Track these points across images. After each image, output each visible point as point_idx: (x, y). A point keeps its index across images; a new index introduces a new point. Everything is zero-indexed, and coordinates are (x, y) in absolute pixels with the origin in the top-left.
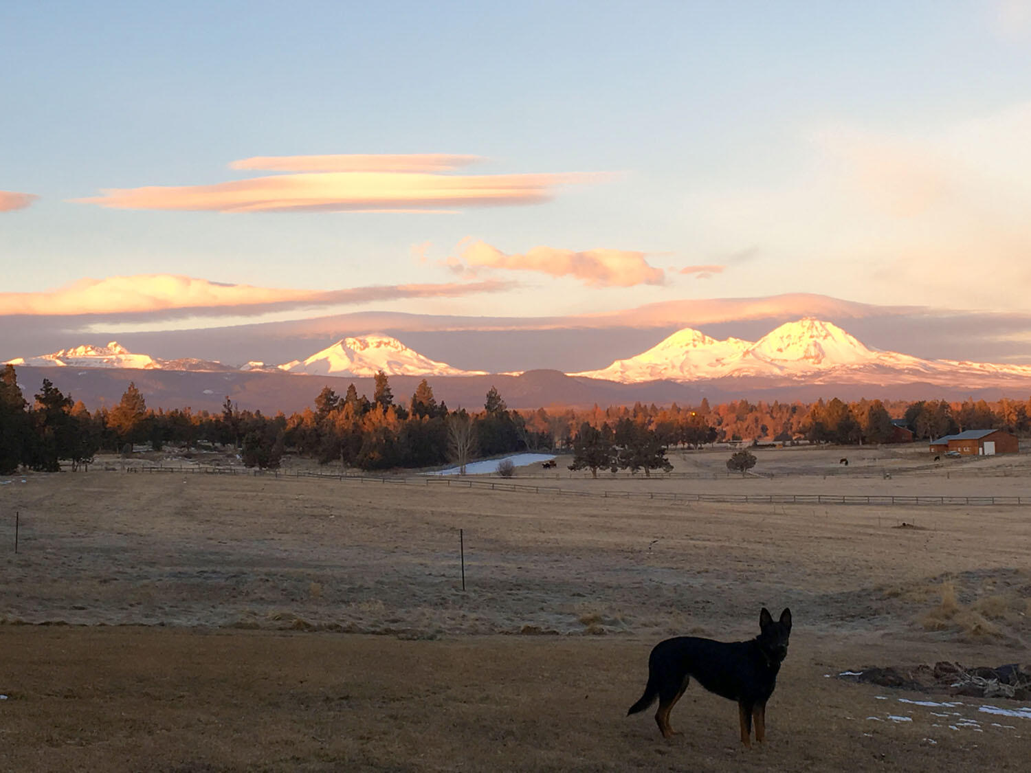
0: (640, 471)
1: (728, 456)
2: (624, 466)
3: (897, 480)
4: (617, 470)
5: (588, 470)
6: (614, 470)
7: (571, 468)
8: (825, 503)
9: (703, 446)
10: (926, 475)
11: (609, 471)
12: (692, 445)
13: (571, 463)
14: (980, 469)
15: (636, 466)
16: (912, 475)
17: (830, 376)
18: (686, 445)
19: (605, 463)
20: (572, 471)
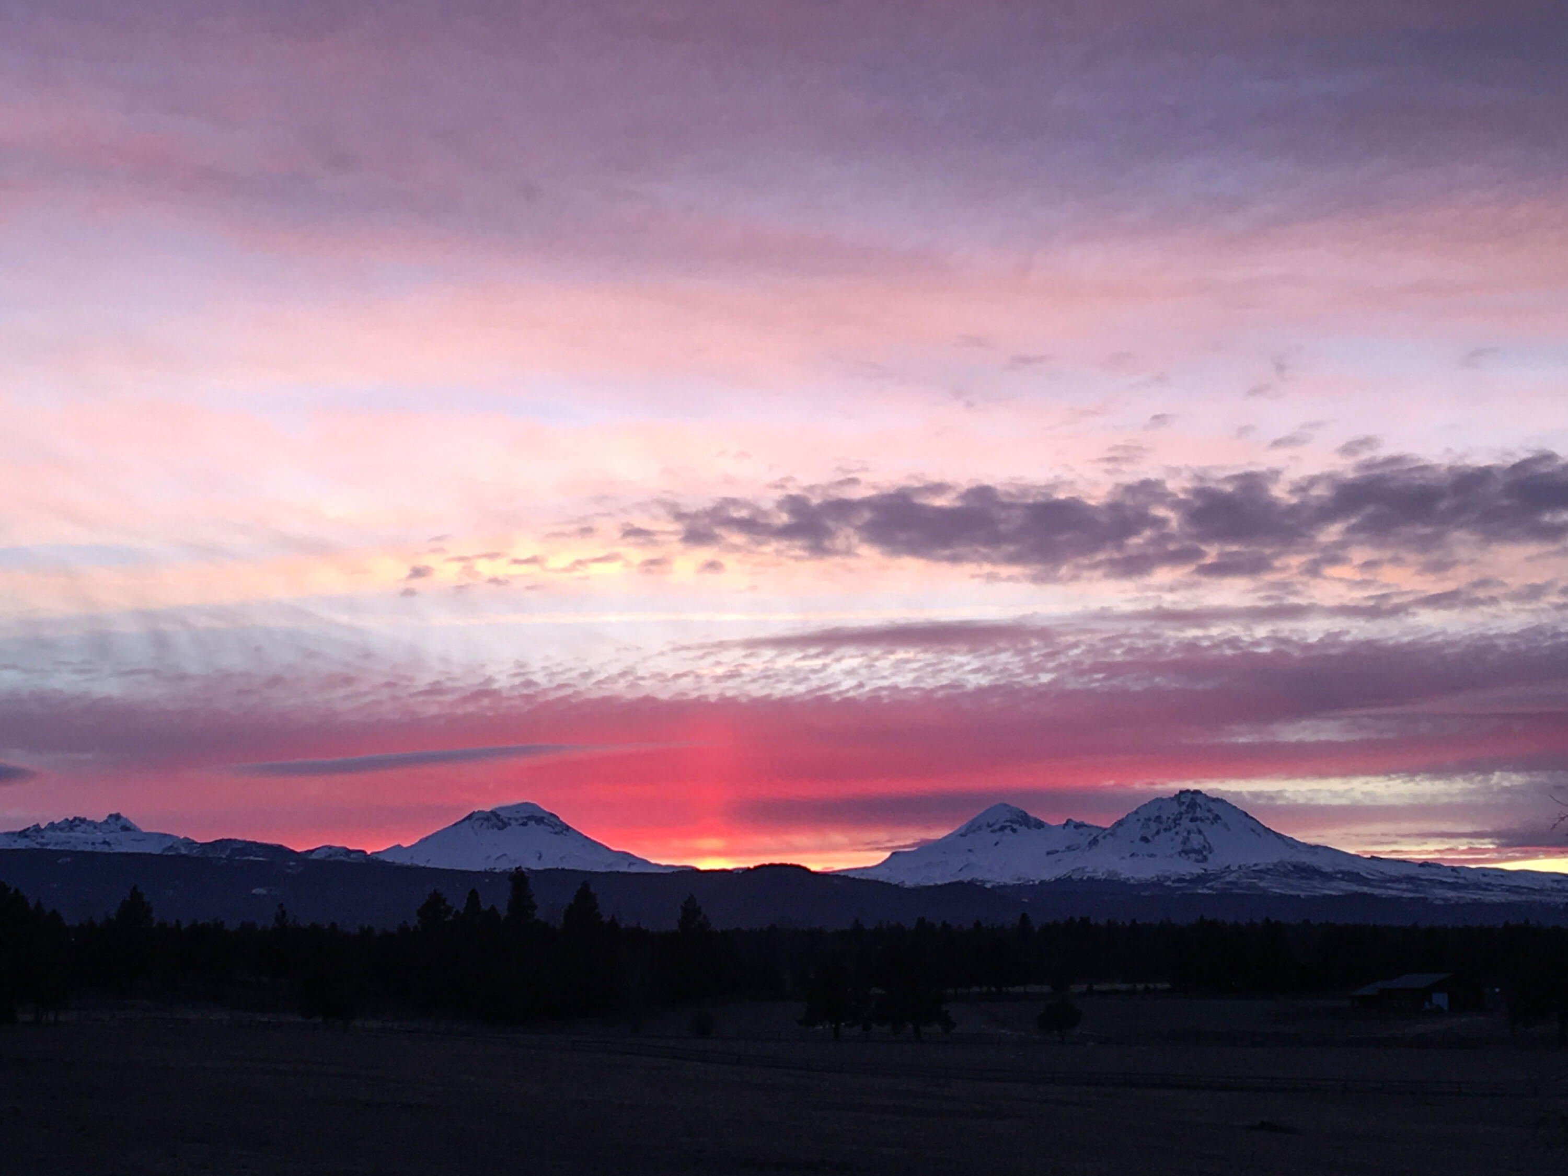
0: (906, 1031)
1: (1040, 1007)
2: (881, 1020)
4: (870, 1028)
5: (824, 1028)
6: (866, 1028)
7: (802, 1024)
9: (1010, 990)
11: (858, 1028)
12: (993, 989)
13: (802, 1016)
15: (899, 1022)
17: (1222, 880)
18: (984, 989)
19: (854, 1016)
20: (802, 1028)
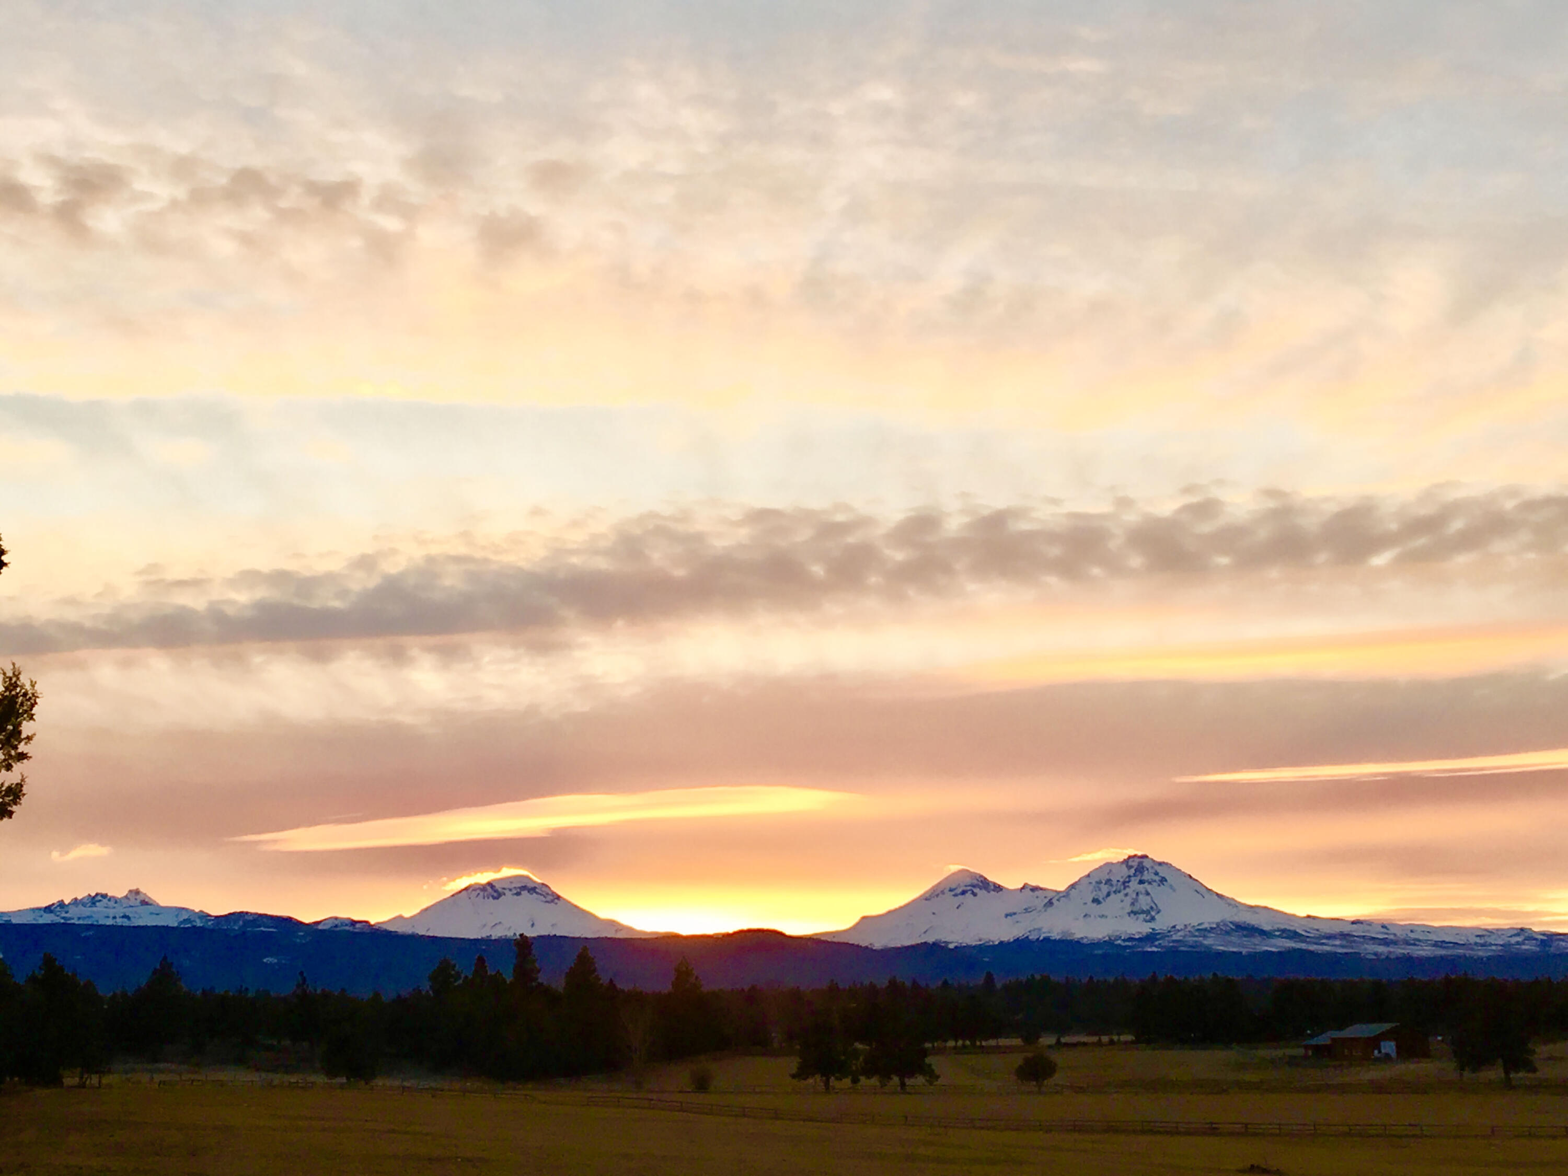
0: (891, 1083)
2: (868, 1073)
4: (859, 1080)
5: (815, 1081)
7: (793, 1077)
9: (984, 1043)
11: (847, 1082)
12: (968, 1043)
13: (794, 1070)
15: (885, 1075)
17: (1168, 939)
20: (795, 1081)
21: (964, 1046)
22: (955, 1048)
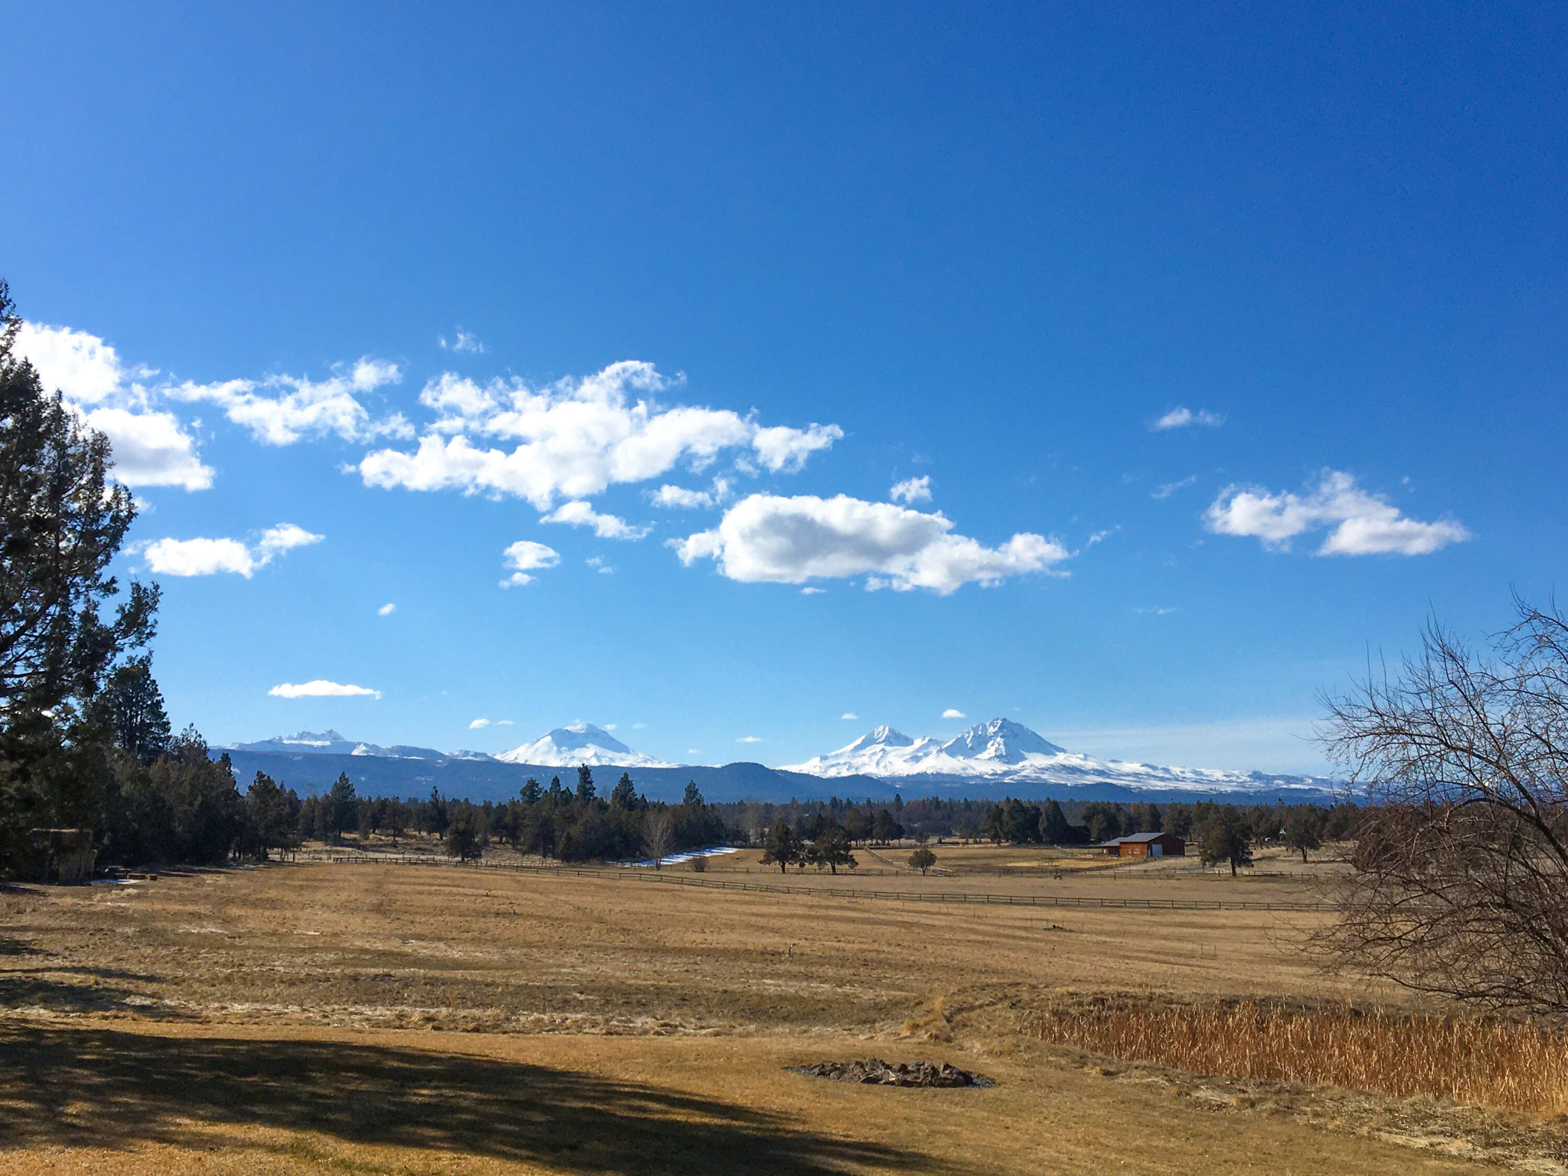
0: (826, 867)
1: (910, 853)
2: (812, 861)
3: (1068, 881)
4: (804, 865)
5: (777, 865)
6: (802, 865)
7: (761, 862)
8: (993, 903)
10: (1094, 876)
11: (797, 866)
12: (880, 842)
13: (762, 858)
14: (1145, 871)
16: (1082, 876)
18: (874, 842)
19: (795, 857)
20: (762, 865)
21: (877, 844)
22: (871, 845)
